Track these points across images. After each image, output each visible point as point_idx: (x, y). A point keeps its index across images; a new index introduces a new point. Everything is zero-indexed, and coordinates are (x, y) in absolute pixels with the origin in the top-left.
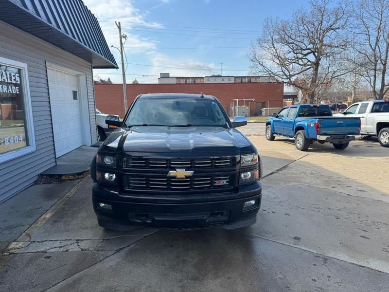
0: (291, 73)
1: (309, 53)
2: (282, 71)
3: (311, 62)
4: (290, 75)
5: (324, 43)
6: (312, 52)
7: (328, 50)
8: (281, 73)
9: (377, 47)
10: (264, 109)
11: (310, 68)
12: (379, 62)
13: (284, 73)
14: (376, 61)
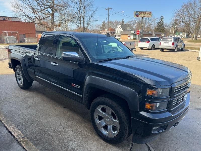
0: (41, 18)
1: (48, 8)
2: (35, 16)
3: (50, 13)
4: (40, 19)
5: (55, 3)
6: (50, 7)
7: (58, 7)
8: (35, 18)
9: (80, 10)
10: (26, 38)
11: (50, 16)
12: (82, 17)
13: (36, 18)
14: (81, 17)
